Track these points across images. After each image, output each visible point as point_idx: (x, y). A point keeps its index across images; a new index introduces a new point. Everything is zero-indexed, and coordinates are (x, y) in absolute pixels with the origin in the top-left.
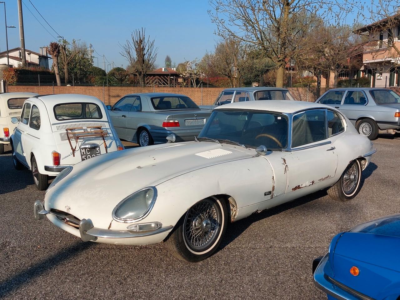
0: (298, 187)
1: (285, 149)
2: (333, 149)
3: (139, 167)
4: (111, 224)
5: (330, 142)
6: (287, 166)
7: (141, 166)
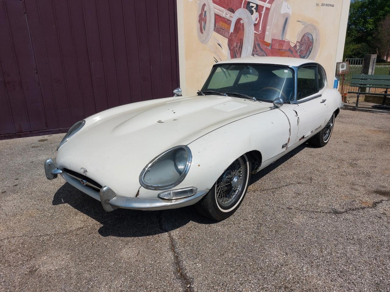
0: (303, 137)
1: (293, 102)
2: (324, 101)
3: (160, 122)
4: (139, 191)
5: (320, 96)
6: (298, 118)
7: (162, 121)
